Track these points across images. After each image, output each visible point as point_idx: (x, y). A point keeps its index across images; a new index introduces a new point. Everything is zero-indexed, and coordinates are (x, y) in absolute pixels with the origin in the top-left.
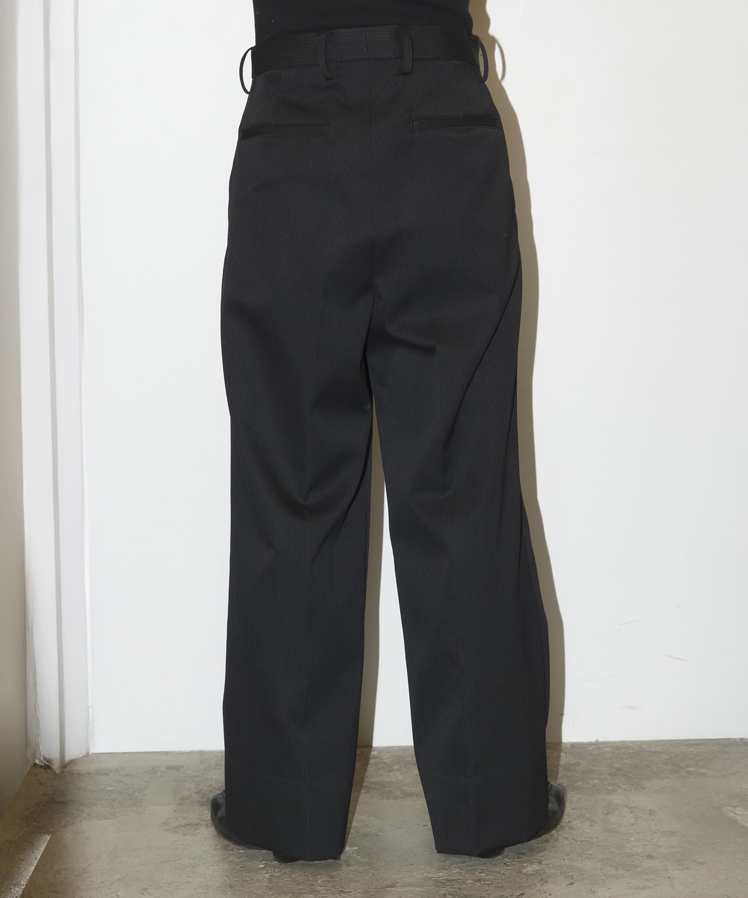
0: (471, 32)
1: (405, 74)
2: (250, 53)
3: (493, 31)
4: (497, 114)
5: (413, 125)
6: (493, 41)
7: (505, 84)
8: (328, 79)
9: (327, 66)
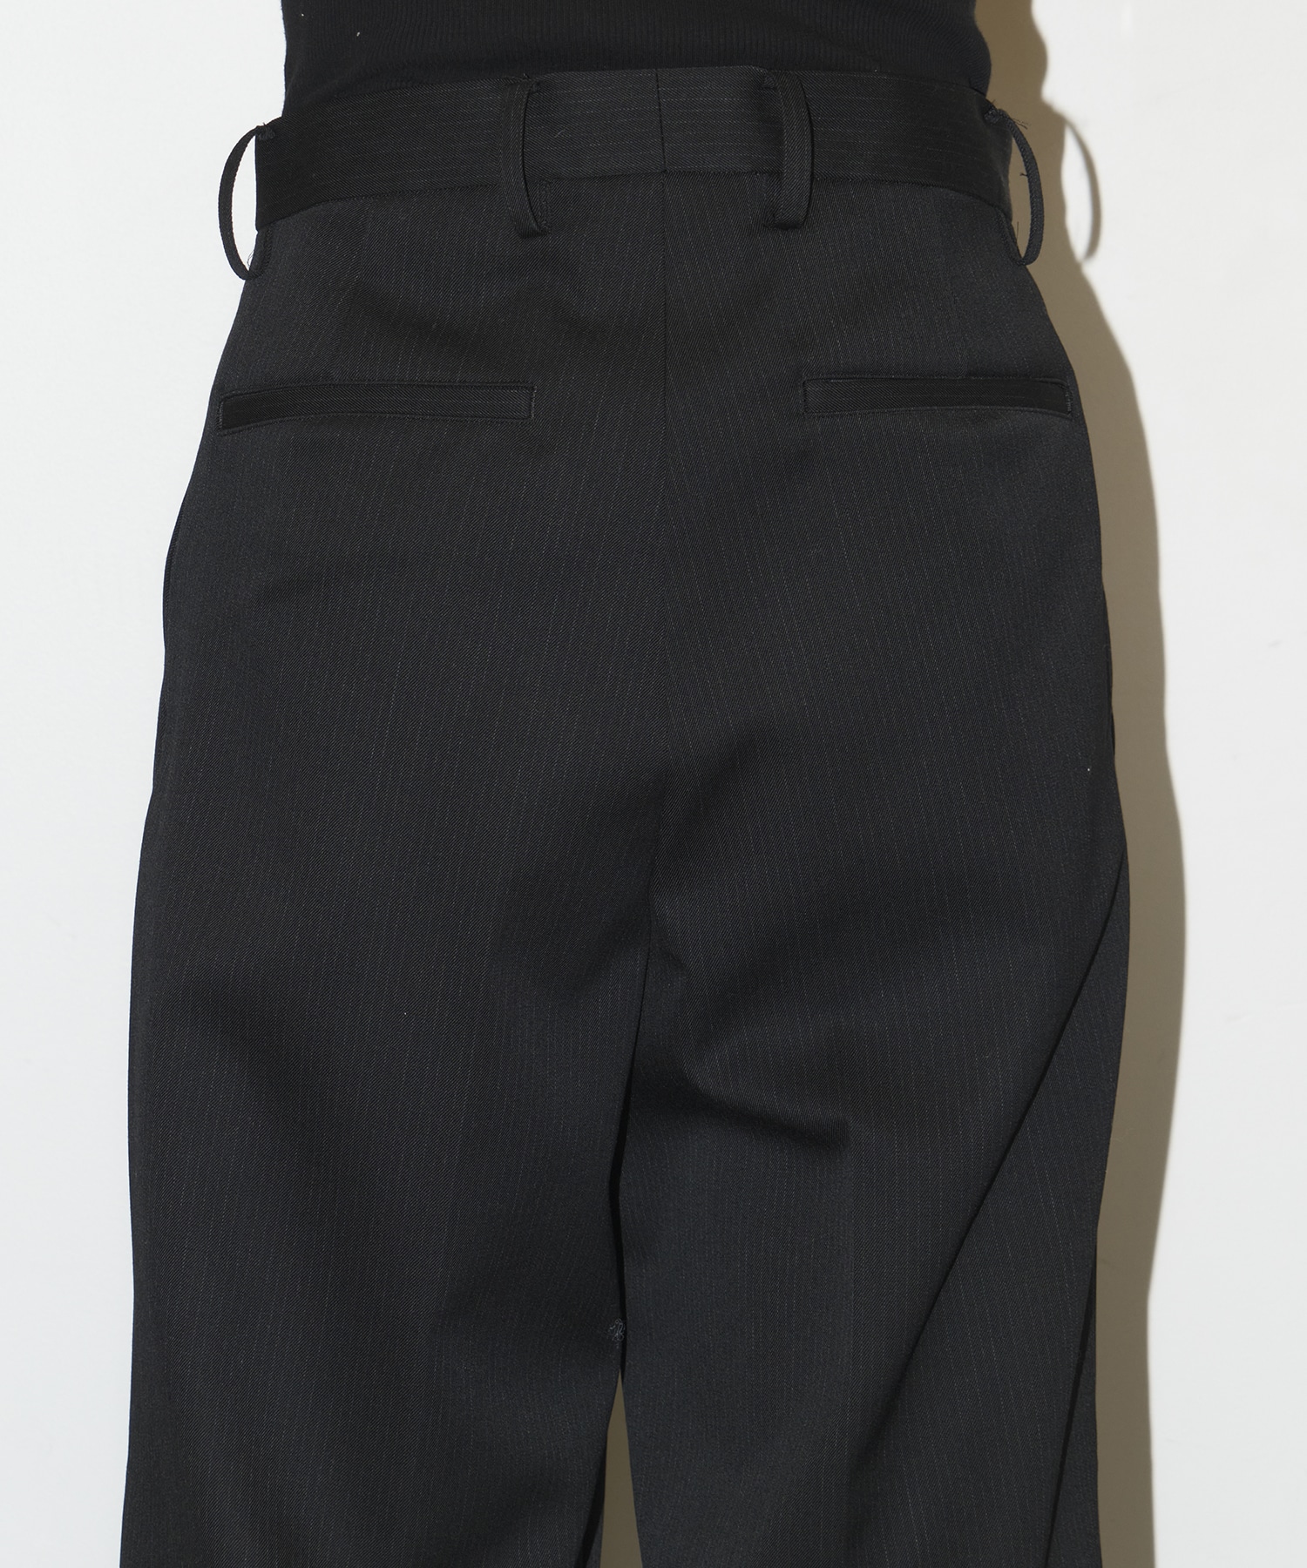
0: (984, 94)
1: (787, 227)
2: (252, 144)
3: (1058, 90)
4: (1066, 371)
5: (805, 394)
6: (1056, 124)
7: (1097, 273)
8: (527, 235)
9: (527, 190)
